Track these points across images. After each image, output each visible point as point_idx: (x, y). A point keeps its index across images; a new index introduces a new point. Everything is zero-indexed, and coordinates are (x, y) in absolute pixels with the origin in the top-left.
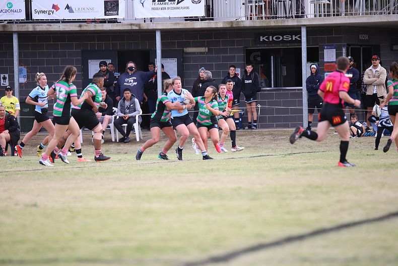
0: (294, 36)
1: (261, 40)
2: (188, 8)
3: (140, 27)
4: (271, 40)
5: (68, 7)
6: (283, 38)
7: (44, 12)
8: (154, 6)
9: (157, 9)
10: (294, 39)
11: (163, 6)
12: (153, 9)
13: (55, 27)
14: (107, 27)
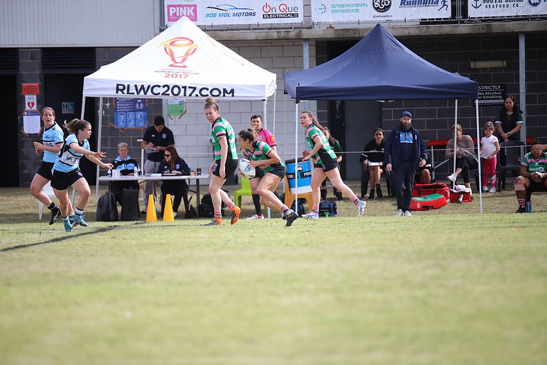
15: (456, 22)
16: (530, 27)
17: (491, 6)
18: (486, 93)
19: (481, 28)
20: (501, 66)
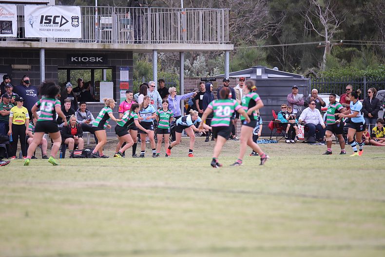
0: (97, 58)
1: (72, 60)
2: (69, 30)
3: (31, 46)
4: (80, 60)
6: (89, 59)
8: (41, 28)
9: (44, 30)
10: (97, 61)
11: (49, 28)
12: (40, 30)
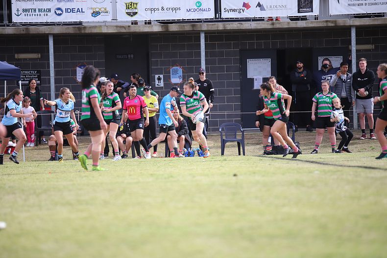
5: (259, 5)
7: (234, 10)
9: (354, 5)
11: (360, 2)
12: (349, 5)
13: (246, 26)
14: (301, 24)
15: (4, 26)
16: (57, 30)
17: (29, 15)
18: (27, 76)
19: (21, 30)
20: (37, 57)
